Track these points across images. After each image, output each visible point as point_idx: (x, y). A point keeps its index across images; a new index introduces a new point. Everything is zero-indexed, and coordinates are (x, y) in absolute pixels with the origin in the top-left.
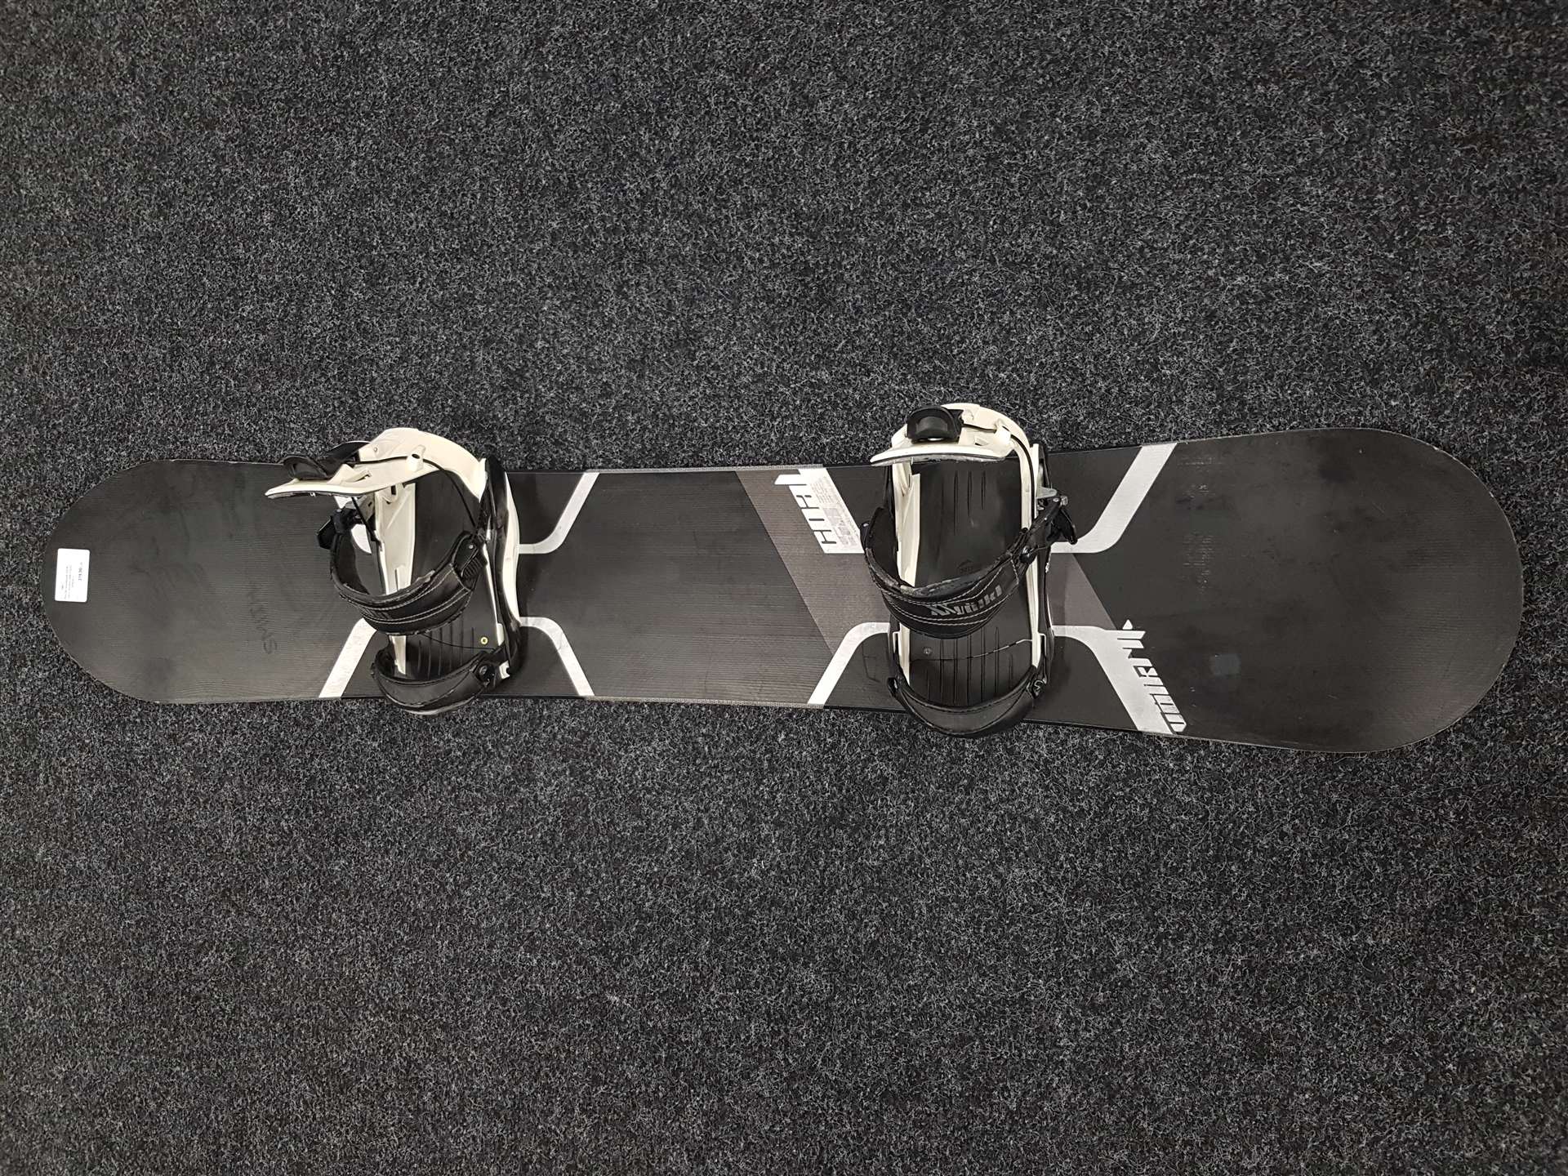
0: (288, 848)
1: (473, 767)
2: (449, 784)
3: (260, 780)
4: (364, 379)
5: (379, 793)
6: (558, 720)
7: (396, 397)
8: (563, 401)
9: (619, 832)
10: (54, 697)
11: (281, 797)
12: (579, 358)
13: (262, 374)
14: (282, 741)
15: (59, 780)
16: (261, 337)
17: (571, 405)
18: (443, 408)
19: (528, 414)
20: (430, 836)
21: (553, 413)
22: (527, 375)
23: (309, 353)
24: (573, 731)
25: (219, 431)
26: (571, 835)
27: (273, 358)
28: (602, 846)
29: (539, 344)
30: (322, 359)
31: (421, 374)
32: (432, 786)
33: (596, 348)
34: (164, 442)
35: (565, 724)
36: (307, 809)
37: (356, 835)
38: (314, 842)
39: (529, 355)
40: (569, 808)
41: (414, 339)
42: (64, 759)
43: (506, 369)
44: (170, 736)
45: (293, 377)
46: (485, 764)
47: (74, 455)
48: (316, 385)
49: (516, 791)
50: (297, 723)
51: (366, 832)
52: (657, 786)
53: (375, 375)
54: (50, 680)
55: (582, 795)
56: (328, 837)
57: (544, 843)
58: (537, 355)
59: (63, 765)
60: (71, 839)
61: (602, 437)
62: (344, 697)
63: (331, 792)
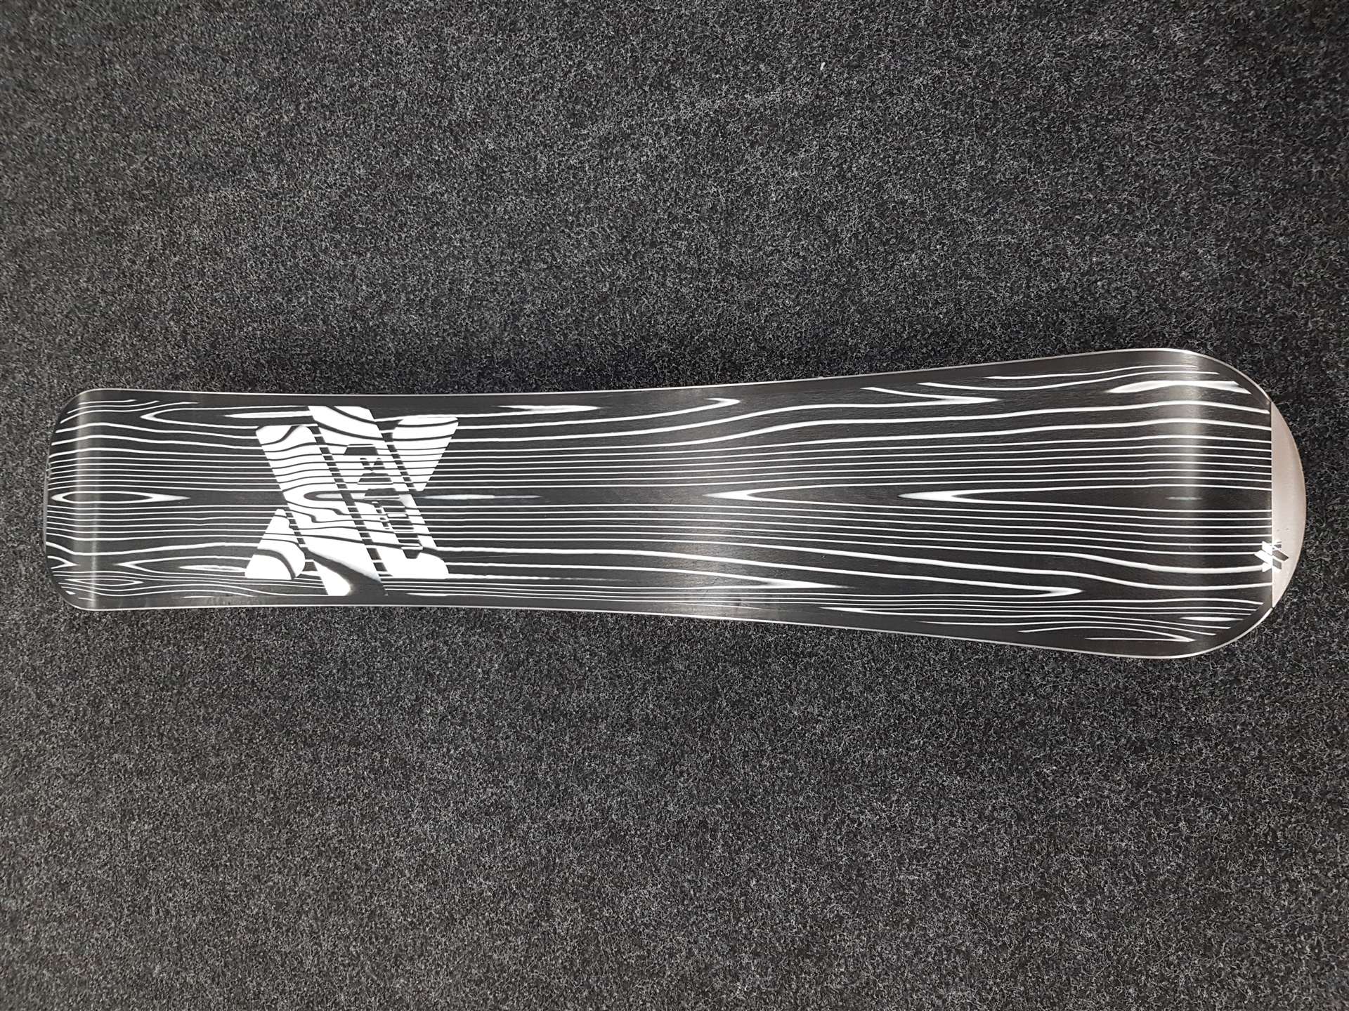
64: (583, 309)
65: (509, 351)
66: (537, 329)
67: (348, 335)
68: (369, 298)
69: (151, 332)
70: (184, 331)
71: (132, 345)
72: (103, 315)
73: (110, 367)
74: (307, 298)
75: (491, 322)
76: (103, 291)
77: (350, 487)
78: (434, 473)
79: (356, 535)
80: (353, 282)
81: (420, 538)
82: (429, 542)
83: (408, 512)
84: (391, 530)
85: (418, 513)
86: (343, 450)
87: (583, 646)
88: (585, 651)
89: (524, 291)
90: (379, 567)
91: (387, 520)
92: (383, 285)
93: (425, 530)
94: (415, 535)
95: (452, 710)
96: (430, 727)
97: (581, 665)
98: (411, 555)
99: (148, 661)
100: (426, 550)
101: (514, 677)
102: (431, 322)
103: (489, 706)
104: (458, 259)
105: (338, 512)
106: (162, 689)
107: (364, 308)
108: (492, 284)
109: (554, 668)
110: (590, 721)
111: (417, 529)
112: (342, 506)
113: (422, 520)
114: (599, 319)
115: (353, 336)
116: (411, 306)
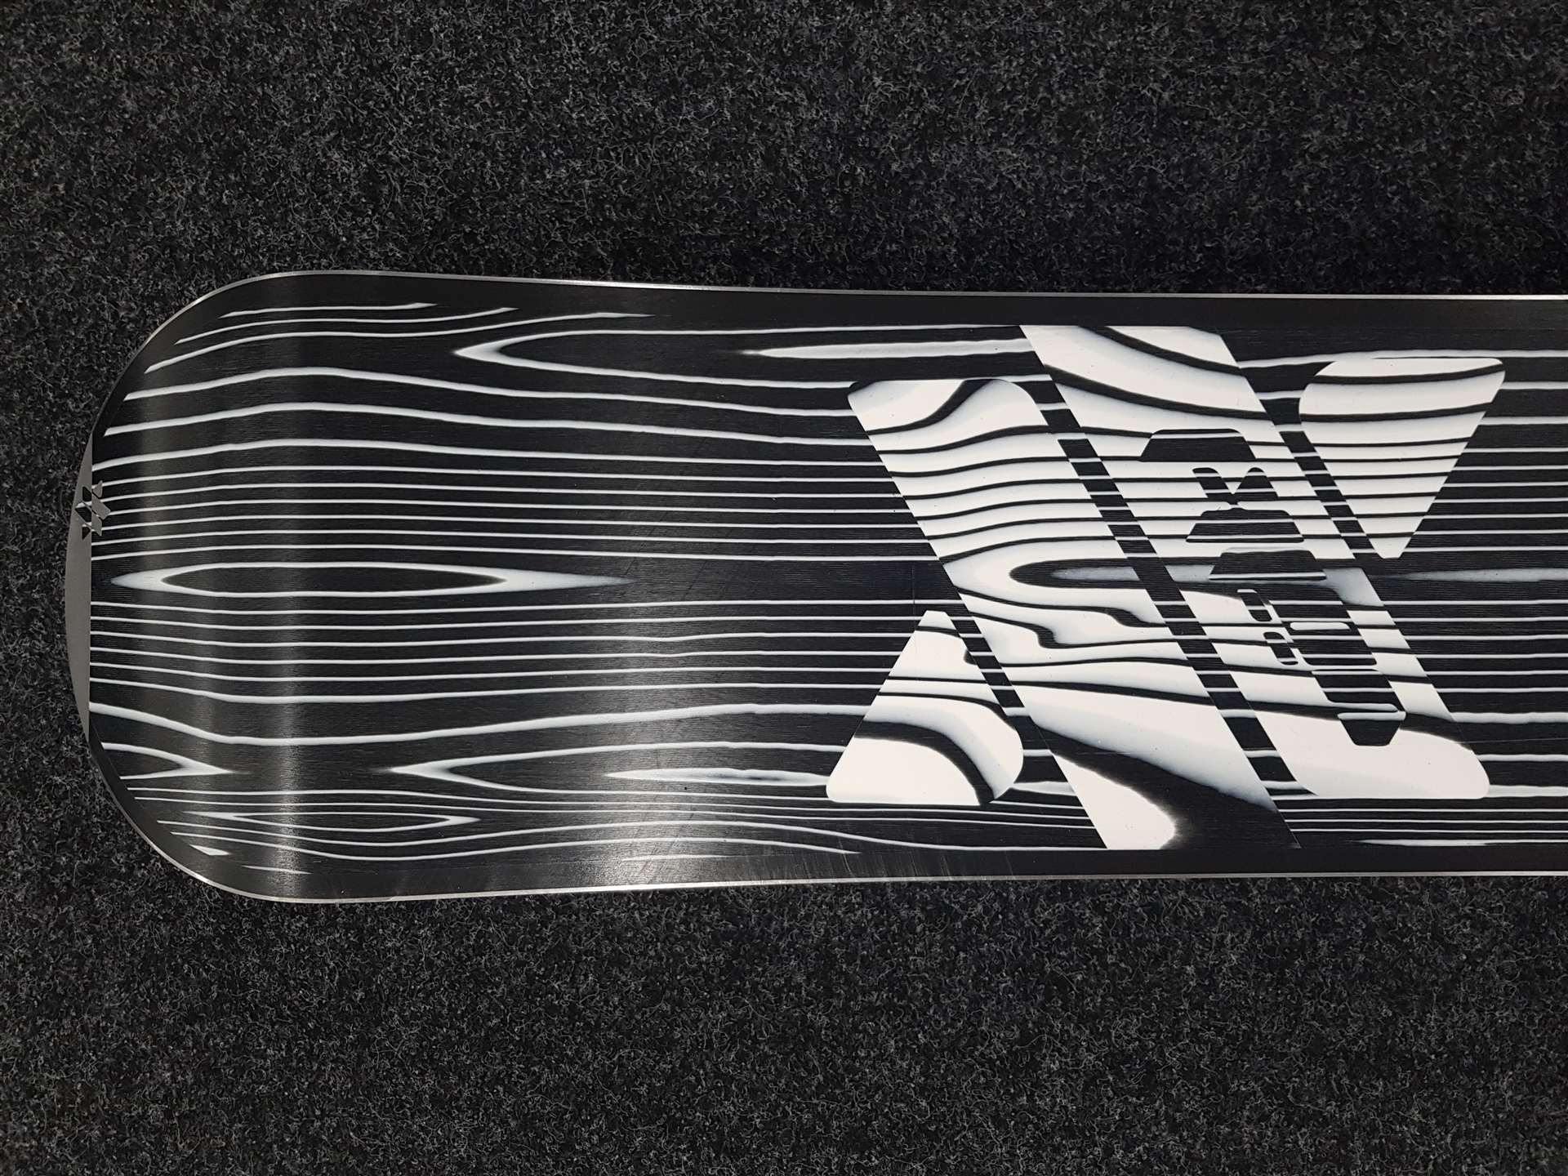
64: (1459, 146)
65: (1262, 235)
66: (1334, 186)
67: (833, 193)
68: (890, 108)
69: (272, 175)
70: (371, 173)
71: (218, 206)
72: (128, 133)
73: (153, 260)
74: (720, 103)
75: (1214, 170)
76: (131, 75)
77: (1163, 550)
78: (1434, 509)
79: (1188, 680)
80: (845, 68)
81: (1396, 687)
82: (1424, 698)
83: (1356, 616)
84: (1302, 665)
85: (1385, 617)
86: (1138, 447)
87: (1454, 908)
88: (1459, 918)
89: (1304, 98)
90: (1272, 768)
91: (1288, 638)
92: (932, 77)
93: (1410, 664)
94: (1384, 680)
95: (1117, 1060)
96: (1057, 1100)
97: (1450, 950)
98: (1370, 734)
99: (271, 968)
100: (1419, 722)
101: (1281, 981)
102: (1058, 165)
103: (1216, 1051)
104: (1132, 21)
105: (1126, 617)
106: (313, 1034)
107: (877, 128)
108: (1218, 81)
109: (1382, 958)
110: (1471, 1072)
111: (1385, 664)
112: (1139, 601)
113: (1397, 639)
114: (1498, 168)
115: (847, 197)
116: (1004, 127)
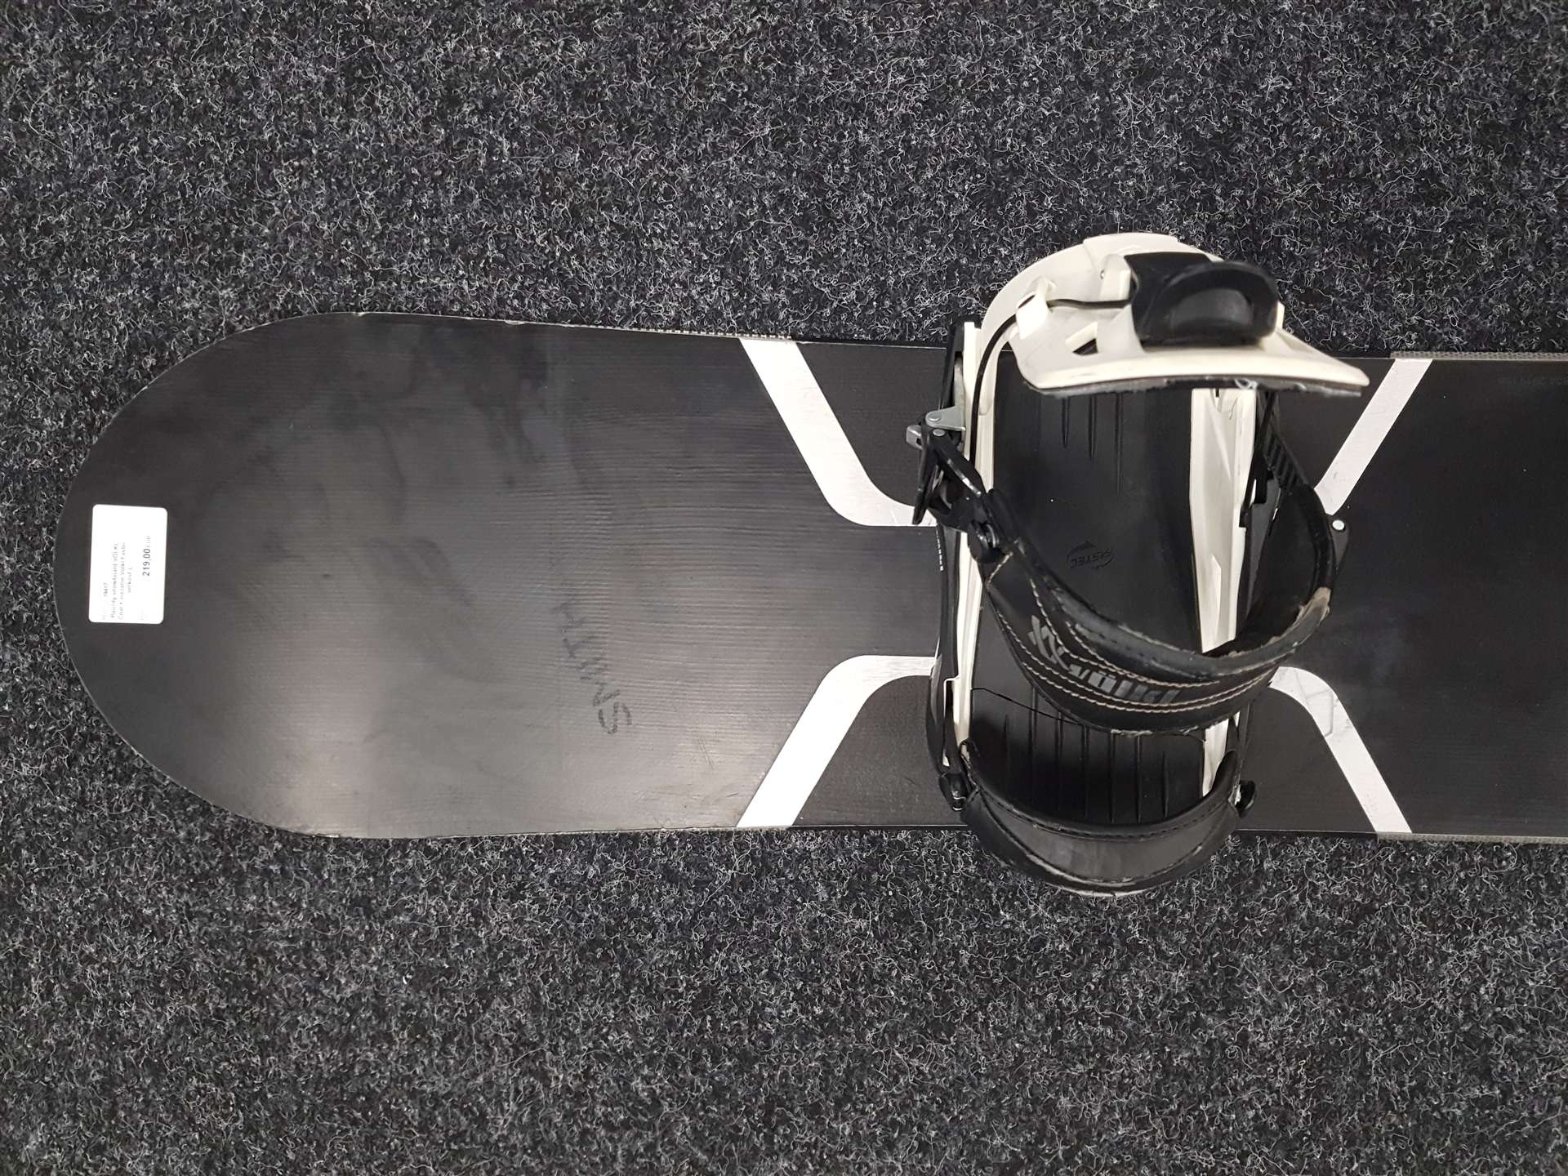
0: (649, 1137)
1: (1096, 975)
2: (1040, 1008)
3: (580, 994)
4: (838, 148)
5: (870, 1024)
6: (1300, 879)
7: (916, 189)
8: (1324, 207)
9: (1437, 1108)
10: (61, 816)
11: (633, 1031)
12: (1363, 117)
13: (583, 129)
14: (633, 913)
15: (79, 992)
16: (579, 47)
17: (1343, 218)
18: (1032, 214)
19: (1241, 233)
20: (993, 1114)
21: (1300, 231)
22: (1241, 147)
23: (699, 86)
24: (1334, 904)
25: (473, 251)
26: (1325, 1114)
27: (609, 96)
28: (1397, 1135)
29: (1271, 82)
30: (732, 99)
31: (978, 139)
32: (1000, 1013)
33: (1405, 96)
34: (330, 271)
35: (1315, 889)
36: (697, 1057)
37: (814, 1111)
38: (714, 1125)
39: (1246, 106)
40: (1325, 1058)
41: (963, 64)
42: (91, 949)
43: (1188, 135)
44: (355, 902)
45: (661, 138)
46: (1125, 968)
47: (99, 293)
48: (717, 156)
49: (1197, 1023)
50: (670, 875)
51: (839, 1104)
52: (1529, 1017)
53: (864, 138)
54: (51, 780)
55: (1351, 1034)
56: (748, 1113)
57: (1262, 1129)
58: (1261, 105)
59: (89, 960)
60: (112, 1113)
61: (1420, 288)
62: (798, 828)
63: (753, 1022)
